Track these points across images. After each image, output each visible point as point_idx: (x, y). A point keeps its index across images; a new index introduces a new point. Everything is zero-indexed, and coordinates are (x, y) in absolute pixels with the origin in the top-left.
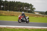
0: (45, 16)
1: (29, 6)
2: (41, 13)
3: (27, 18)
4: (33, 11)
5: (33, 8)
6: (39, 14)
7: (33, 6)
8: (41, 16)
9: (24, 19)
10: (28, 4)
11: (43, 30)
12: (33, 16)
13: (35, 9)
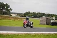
0: (23, 19)
1: (4, 6)
2: (19, 15)
3: (31, 23)
4: (9, 13)
5: (9, 9)
6: (16, 16)
7: (9, 6)
8: (19, 18)
9: (29, 24)
10: (3, 4)
11: (20, 35)
12: (9, 19)
13: (12, 10)
